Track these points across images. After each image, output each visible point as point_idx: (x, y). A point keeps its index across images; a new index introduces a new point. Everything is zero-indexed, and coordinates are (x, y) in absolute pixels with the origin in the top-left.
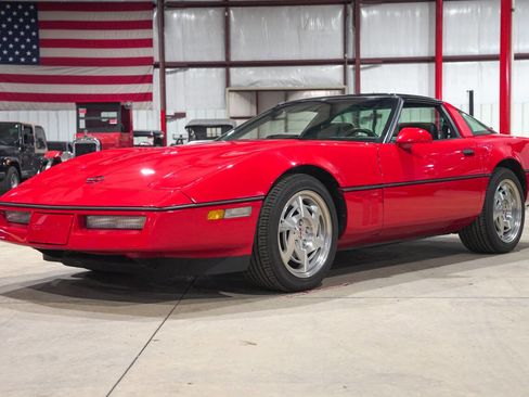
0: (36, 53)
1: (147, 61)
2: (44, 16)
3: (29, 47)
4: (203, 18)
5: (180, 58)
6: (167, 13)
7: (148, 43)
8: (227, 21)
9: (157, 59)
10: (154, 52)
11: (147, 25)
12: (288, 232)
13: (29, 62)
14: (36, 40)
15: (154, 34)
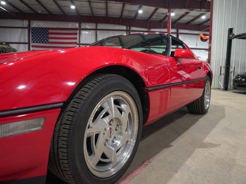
0: (47, 40)
1: (75, 43)
2: (50, 31)
3: (46, 39)
4: (90, 33)
5: (84, 43)
6: (81, 31)
7: (76, 38)
8: (96, 34)
9: (78, 43)
10: (77, 41)
11: (76, 34)
12: (97, 136)
13: (46, 43)
14: (48, 37)
15: (78, 36)
